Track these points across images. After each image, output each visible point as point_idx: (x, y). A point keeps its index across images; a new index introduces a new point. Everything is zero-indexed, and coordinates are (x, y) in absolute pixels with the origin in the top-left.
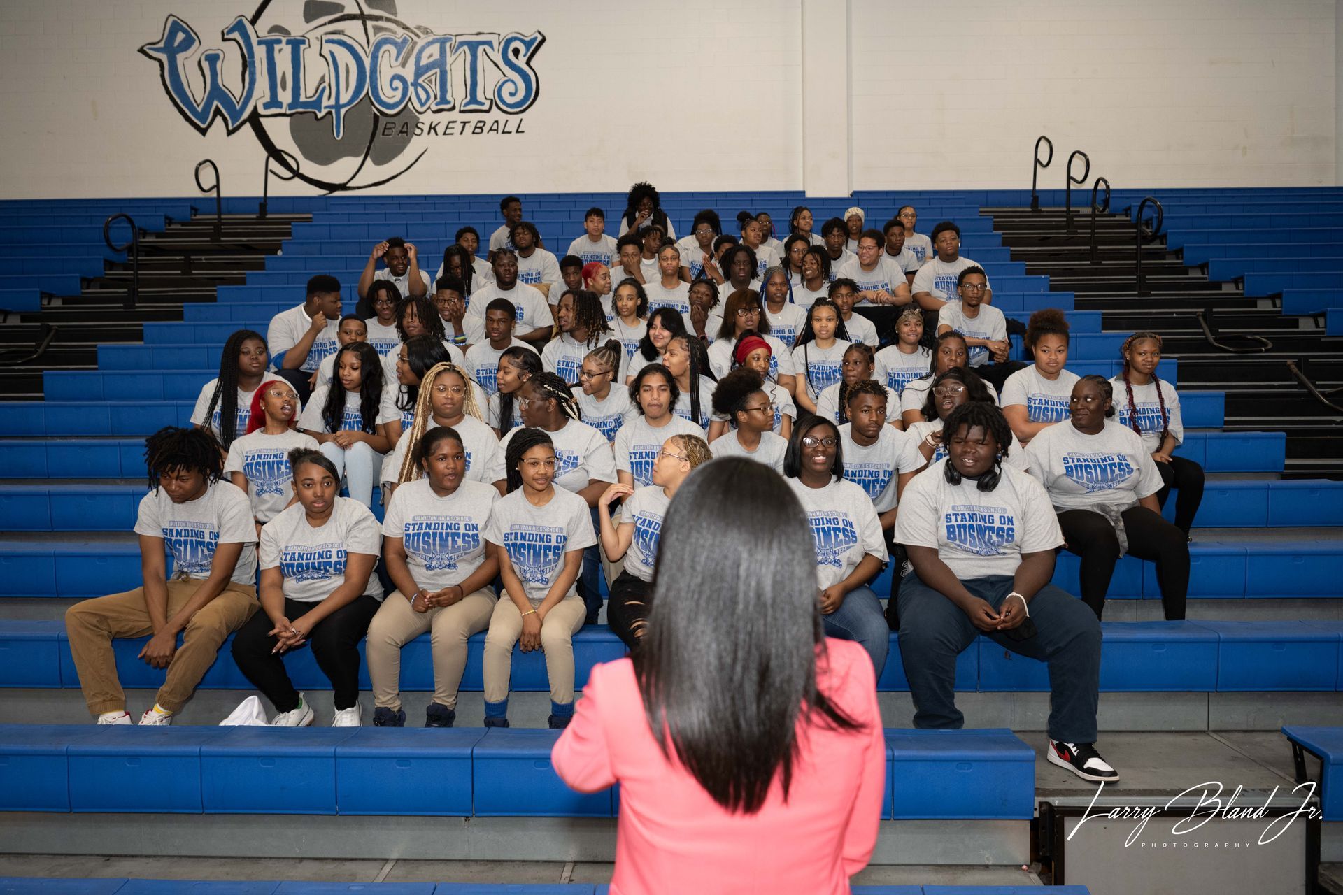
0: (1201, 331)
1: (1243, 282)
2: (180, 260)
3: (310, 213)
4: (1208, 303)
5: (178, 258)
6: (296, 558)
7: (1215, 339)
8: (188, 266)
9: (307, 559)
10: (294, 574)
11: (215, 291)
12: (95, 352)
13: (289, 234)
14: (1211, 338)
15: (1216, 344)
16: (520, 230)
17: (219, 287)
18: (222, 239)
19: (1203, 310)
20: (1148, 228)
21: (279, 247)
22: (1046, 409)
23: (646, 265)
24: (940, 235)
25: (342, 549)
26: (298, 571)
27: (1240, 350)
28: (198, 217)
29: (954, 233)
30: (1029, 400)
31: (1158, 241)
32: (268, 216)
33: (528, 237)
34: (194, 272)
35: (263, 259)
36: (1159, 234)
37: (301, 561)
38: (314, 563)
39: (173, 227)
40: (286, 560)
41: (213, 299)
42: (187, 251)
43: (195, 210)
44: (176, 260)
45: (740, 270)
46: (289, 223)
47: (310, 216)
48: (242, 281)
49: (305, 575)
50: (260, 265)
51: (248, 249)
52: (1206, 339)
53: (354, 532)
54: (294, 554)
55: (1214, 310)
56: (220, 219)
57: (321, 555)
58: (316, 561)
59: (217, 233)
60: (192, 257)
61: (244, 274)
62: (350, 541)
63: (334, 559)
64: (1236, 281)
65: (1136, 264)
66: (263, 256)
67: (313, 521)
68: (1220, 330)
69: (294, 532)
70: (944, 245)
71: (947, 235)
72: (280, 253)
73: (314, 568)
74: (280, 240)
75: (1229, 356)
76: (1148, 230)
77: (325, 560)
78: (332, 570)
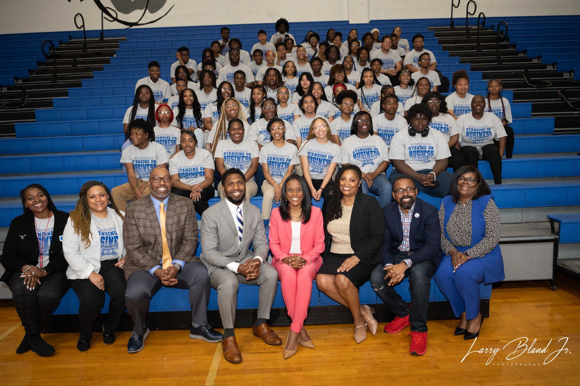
0: (523, 79)
1: (541, 58)
2: (70, 60)
3: (125, 37)
4: (526, 67)
5: (69, 59)
6: (185, 171)
7: (529, 82)
8: (75, 63)
9: (189, 171)
10: (184, 177)
11: (92, 74)
12: (52, 102)
13: (118, 47)
14: (527, 82)
15: (529, 84)
16: (233, 43)
17: (94, 72)
18: (88, 50)
19: (524, 70)
20: (501, 35)
21: (115, 53)
22: (461, 110)
23: (288, 56)
24: (416, 40)
25: (202, 167)
26: (186, 176)
27: (539, 86)
28: (72, 40)
29: (422, 39)
30: (455, 107)
31: (506, 41)
32: (105, 39)
33: (237, 45)
34: (78, 66)
35: (109, 58)
36: (506, 37)
37: (187, 172)
38: (192, 172)
39: (62, 45)
40: (181, 172)
41: (92, 77)
42: (75, 56)
43: (70, 37)
44: (68, 60)
45: (333, 55)
46: (118, 42)
47: (126, 38)
48: (102, 69)
49: (189, 177)
50: (108, 62)
51: (99, 54)
52: (525, 82)
53: (206, 161)
54: (184, 169)
55: (529, 70)
56: (85, 41)
57: (194, 169)
58: (193, 172)
59: (85, 48)
60: (76, 59)
61: (102, 66)
62: (205, 164)
63: (199, 171)
64: (538, 58)
65: (496, 51)
66: (109, 57)
67: (188, 157)
68: (531, 79)
69: (182, 161)
70: (418, 43)
71: (419, 39)
72: (115, 56)
73: (192, 174)
74: (115, 50)
75: (534, 89)
76: (502, 36)
77: (196, 171)
78: (199, 175)
